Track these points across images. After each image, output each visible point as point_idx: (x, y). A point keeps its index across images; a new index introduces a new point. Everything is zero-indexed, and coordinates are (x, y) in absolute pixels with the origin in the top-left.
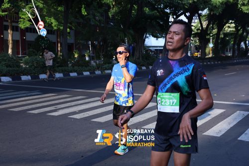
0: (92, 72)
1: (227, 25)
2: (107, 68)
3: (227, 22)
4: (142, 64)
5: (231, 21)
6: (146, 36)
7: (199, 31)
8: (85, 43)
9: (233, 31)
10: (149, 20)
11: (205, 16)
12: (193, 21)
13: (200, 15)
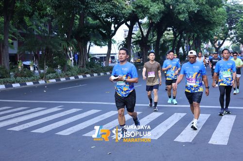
0: (36, 82)
1: (166, 32)
2: (51, 77)
3: (166, 30)
4: (86, 72)
5: (169, 28)
6: (90, 45)
7: (140, 39)
8: (29, 53)
9: (171, 37)
10: (91, 30)
11: (145, 24)
12: (134, 29)
13: (140, 24)
